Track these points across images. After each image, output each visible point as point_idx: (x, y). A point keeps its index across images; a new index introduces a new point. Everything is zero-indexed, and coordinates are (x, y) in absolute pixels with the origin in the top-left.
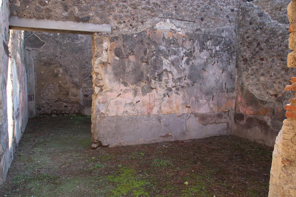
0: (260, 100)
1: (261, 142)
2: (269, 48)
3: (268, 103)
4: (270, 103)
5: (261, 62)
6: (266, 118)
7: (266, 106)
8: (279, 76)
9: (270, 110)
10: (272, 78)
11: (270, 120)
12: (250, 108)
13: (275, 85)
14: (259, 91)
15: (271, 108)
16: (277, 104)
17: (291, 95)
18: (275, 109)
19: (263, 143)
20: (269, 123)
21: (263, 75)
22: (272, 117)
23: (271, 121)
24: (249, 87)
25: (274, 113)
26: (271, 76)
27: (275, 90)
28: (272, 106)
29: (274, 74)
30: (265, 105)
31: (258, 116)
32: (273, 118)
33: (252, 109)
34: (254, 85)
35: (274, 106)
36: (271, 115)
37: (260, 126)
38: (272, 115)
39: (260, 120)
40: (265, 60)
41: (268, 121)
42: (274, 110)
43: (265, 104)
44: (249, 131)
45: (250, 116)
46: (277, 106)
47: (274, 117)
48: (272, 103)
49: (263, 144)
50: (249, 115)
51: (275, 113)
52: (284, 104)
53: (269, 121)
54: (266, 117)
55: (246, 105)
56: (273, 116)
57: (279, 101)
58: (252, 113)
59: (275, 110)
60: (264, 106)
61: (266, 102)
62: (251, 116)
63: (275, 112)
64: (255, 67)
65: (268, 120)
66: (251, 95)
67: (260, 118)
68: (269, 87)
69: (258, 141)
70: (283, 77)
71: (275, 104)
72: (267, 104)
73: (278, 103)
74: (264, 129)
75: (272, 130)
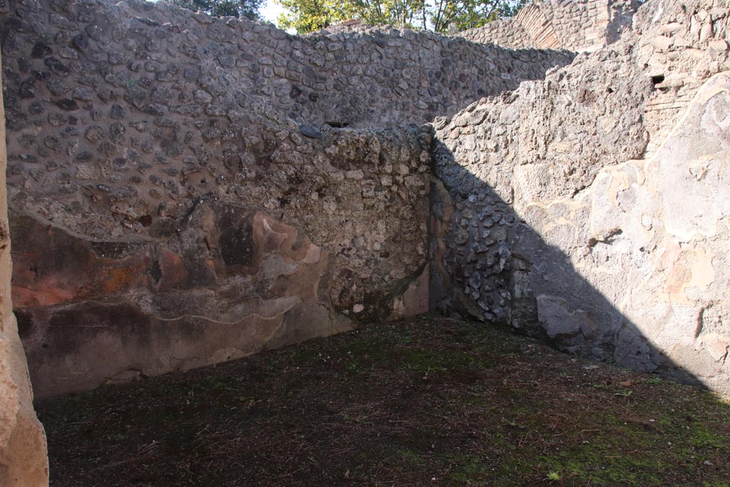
0: (94, 243)
1: (129, 376)
2: (93, 68)
3: (132, 248)
4: (139, 245)
5: (66, 114)
6: (132, 295)
7: (125, 257)
8: (147, 159)
9: (144, 267)
10: (124, 167)
11: (149, 298)
12: (53, 280)
13: (138, 188)
14: (80, 216)
15: (147, 259)
16: (162, 244)
17: (203, 211)
18: (161, 258)
19: (139, 373)
20: (147, 308)
21: (84, 157)
22: (154, 286)
23: (154, 300)
24: (28, 204)
25: (160, 270)
26: (121, 161)
27: (141, 202)
28: (148, 254)
29: (133, 156)
30: (120, 256)
31: (100, 299)
32: (157, 287)
33: (65, 281)
34: (49, 194)
35: (156, 251)
36: (149, 282)
37: (115, 327)
38: (153, 280)
39: (112, 307)
40: (81, 109)
41: (141, 303)
42: (157, 262)
43: (120, 251)
44: (68, 361)
45: (61, 308)
46: (166, 249)
47: (160, 282)
48: (145, 242)
49: (139, 379)
50: (56, 305)
51: (163, 272)
52: (184, 239)
53: (147, 301)
54: (132, 292)
55: (33, 273)
56: (158, 281)
57: (167, 234)
58: (70, 296)
59: (160, 263)
60: (118, 260)
61: (123, 246)
62: (68, 307)
63: (161, 267)
64: (40, 129)
65: (140, 298)
66: (50, 232)
67: (107, 302)
68: (121, 195)
69: (117, 377)
70: (164, 164)
71: (158, 244)
72: (127, 250)
73: (166, 240)
74: (133, 330)
75: (163, 323)
